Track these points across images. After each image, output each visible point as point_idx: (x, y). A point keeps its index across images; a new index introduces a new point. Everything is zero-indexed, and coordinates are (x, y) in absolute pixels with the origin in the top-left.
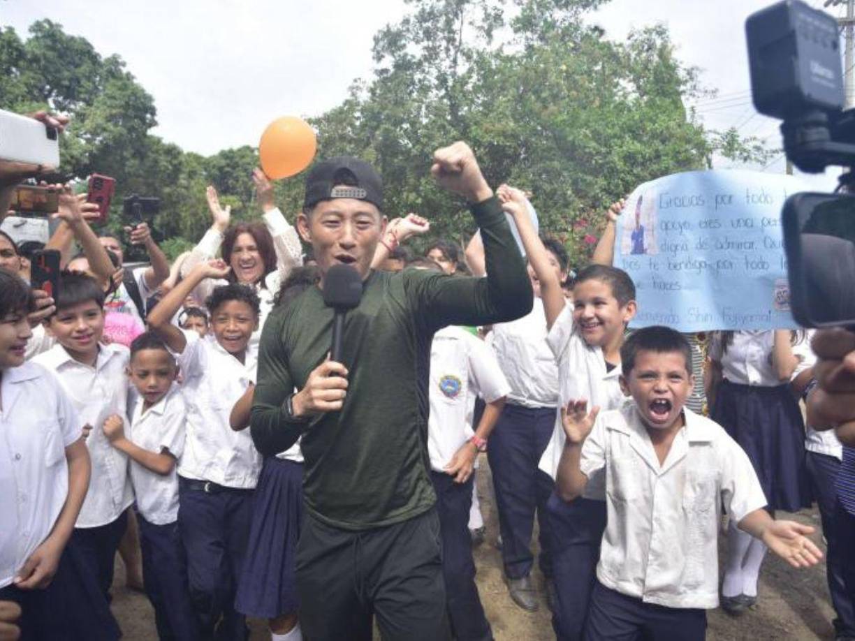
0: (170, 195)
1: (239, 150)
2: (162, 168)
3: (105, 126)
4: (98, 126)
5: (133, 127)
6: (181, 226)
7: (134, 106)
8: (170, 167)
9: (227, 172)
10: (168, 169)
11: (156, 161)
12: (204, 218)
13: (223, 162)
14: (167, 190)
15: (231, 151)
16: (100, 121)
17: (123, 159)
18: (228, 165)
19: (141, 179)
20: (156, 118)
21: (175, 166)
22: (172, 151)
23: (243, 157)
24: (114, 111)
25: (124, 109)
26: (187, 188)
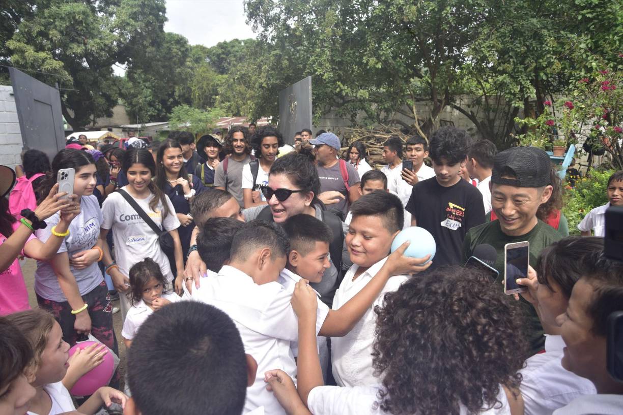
0: (180, 74)
1: (231, 42)
2: (174, 54)
3: (128, 21)
4: (123, 22)
5: (149, 22)
6: (192, 97)
7: (148, 5)
8: (180, 53)
9: (223, 58)
10: (178, 55)
11: (170, 49)
12: (207, 91)
13: (220, 51)
14: (178, 70)
15: (225, 43)
16: (124, 17)
17: (145, 47)
18: (223, 53)
19: (160, 63)
20: (166, 15)
21: (183, 52)
22: (180, 41)
23: (233, 46)
24: (135, 10)
25: (141, 7)
26: (192, 68)
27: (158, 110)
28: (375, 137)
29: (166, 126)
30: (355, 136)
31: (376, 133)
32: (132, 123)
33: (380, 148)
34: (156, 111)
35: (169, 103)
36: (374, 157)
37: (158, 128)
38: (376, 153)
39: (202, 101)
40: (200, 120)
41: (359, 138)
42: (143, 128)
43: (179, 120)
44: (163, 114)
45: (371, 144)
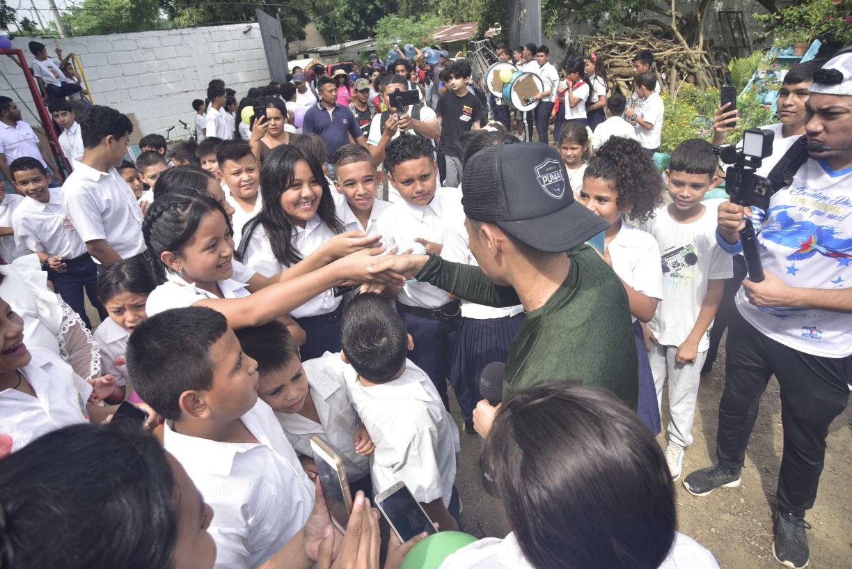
27: (356, 23)
28: (618, 45)
29: (367, 45)
30: (594, 46)
31: (619, 40)
32: (329, 44)
33: (621, 58)
34: (353, 25)
35: (369, 12)
36: (615, 70)
37: (360, 49)
38: (617, 64)
39: (411, 5)
40: (413, 34)
41: (598, 47)
42: (343, 50)
43: (386, 35)
44: (363, 28)
45: (613, 54)
